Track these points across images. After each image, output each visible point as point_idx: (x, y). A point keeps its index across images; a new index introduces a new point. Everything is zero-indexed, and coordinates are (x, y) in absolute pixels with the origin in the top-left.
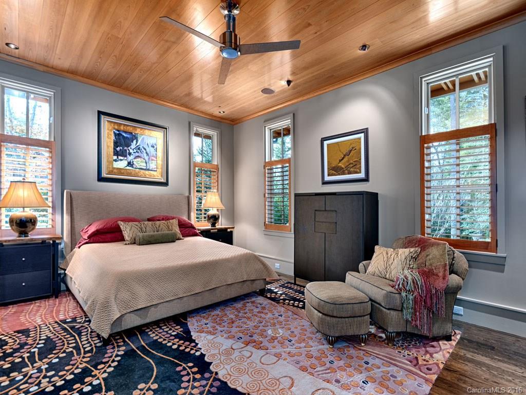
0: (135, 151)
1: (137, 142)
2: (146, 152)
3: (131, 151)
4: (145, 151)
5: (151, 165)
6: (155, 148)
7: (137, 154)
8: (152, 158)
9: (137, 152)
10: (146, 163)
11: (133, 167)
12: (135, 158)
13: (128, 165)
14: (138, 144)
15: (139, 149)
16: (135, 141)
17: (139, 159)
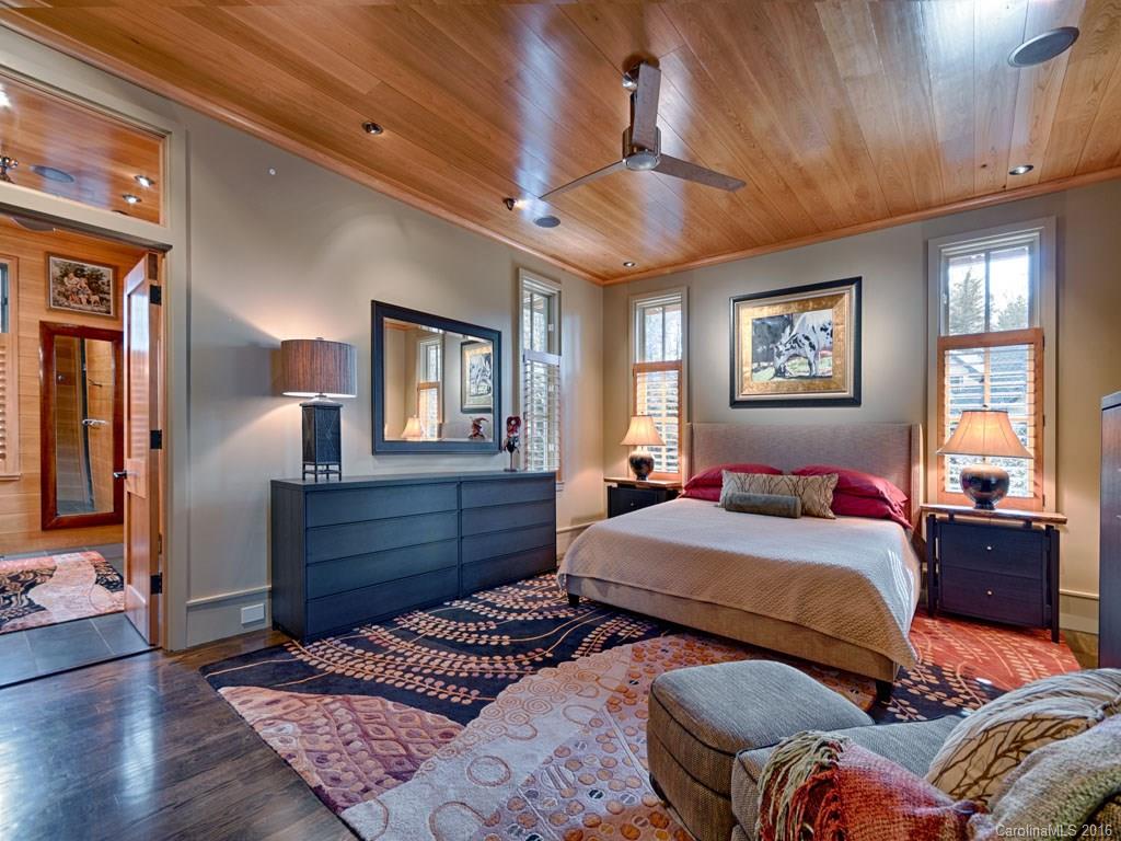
0: (788, 346)
1: (792, 330)
2: (810, 344)
3: (781, 348)
4: (807, 343)
5: (820, 367)
6: (829, 331)
7: (792, 352)
8: (825, 352)
9: (792, 347)
10: (810, 364)
11: (784, 377)
12: (788, 360)
13: (776, 375)
14: (794, 333)
15: (795, 341)
16: (788, 330)
17: (796, 361)
